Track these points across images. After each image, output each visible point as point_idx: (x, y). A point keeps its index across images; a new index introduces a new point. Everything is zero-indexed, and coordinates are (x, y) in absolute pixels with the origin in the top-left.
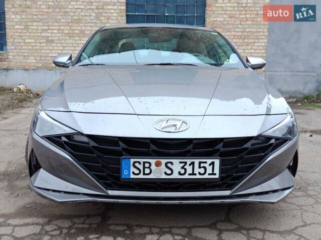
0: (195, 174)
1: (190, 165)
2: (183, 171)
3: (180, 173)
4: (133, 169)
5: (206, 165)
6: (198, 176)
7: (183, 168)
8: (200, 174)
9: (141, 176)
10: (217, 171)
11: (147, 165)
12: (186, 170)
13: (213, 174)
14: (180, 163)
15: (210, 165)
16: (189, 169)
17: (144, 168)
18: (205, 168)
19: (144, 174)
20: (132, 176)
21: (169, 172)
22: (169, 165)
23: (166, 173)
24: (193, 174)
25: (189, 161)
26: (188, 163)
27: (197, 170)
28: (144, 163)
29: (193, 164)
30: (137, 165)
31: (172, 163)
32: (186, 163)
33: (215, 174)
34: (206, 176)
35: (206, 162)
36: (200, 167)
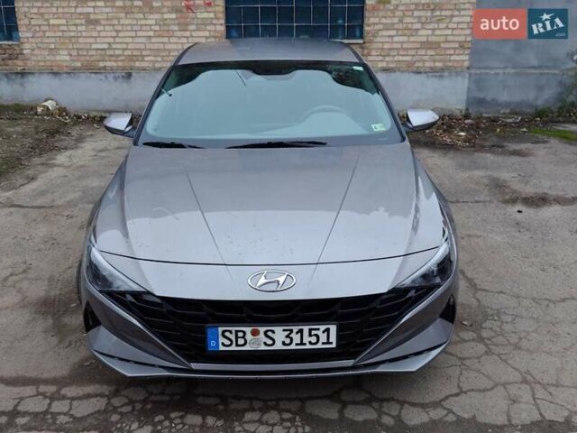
0: (305, 344)
1: (297, 333)
2: (288, 341)
3: (284, 343)
4: (222, 340)
5: (319, 333)
6: (308, 346)
7: (287, 336)
8: (310, 343)
9: (233, 348)
10: (333, 338)
11: (240, 334)
12: (291, 339)
13: (328, 343)
14: (284, 330)
15: (324, 332)
16: (297, 338)
17: (237, 337)
18: (317, 336)
19: (237, 345)
20: (222, 348)
21: (270, 342)
22: (269, 333)
23: (265, 343)
24: (302, 344)
25: (295, 329)
26: (295, 331)
27: (306, 339)
28: (237, 332)
29: (301, 331)
30: (227, 334)
31: (273, 332)
32: (291, 331)
33: (331, 343)
34: (319, 346)
35: (318, 329)
36: (310, 335)
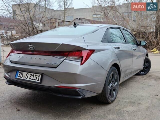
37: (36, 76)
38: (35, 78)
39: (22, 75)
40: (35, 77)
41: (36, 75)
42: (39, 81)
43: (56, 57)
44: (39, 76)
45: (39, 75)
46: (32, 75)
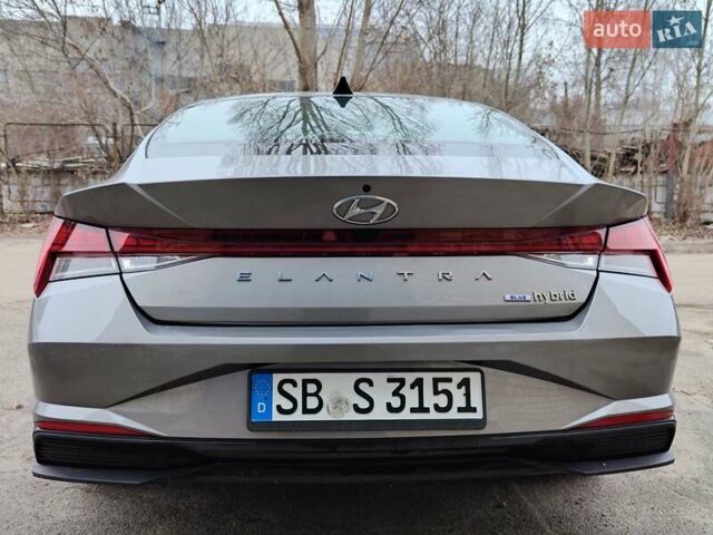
37: (441, 386)
38: (442, 401)
39: (316, 394)
40: (436, 392)
41: (436, 381)
42: (474, 410)
43: (545, 257)
44: (465, 383)
45: (466, 375)
46: (409, 382)
